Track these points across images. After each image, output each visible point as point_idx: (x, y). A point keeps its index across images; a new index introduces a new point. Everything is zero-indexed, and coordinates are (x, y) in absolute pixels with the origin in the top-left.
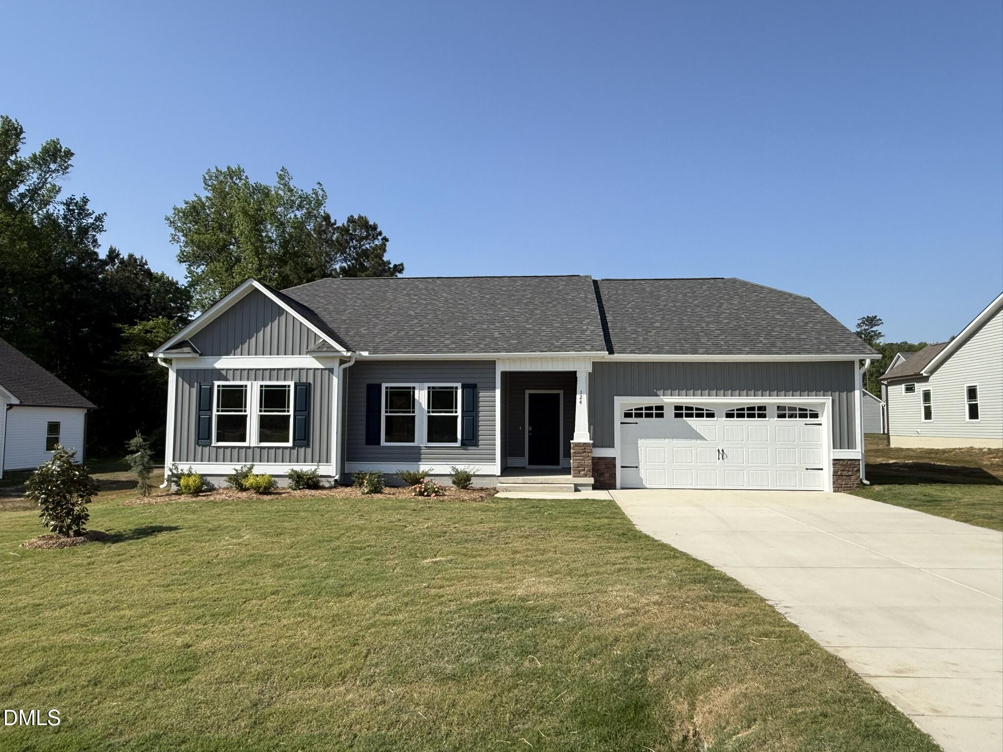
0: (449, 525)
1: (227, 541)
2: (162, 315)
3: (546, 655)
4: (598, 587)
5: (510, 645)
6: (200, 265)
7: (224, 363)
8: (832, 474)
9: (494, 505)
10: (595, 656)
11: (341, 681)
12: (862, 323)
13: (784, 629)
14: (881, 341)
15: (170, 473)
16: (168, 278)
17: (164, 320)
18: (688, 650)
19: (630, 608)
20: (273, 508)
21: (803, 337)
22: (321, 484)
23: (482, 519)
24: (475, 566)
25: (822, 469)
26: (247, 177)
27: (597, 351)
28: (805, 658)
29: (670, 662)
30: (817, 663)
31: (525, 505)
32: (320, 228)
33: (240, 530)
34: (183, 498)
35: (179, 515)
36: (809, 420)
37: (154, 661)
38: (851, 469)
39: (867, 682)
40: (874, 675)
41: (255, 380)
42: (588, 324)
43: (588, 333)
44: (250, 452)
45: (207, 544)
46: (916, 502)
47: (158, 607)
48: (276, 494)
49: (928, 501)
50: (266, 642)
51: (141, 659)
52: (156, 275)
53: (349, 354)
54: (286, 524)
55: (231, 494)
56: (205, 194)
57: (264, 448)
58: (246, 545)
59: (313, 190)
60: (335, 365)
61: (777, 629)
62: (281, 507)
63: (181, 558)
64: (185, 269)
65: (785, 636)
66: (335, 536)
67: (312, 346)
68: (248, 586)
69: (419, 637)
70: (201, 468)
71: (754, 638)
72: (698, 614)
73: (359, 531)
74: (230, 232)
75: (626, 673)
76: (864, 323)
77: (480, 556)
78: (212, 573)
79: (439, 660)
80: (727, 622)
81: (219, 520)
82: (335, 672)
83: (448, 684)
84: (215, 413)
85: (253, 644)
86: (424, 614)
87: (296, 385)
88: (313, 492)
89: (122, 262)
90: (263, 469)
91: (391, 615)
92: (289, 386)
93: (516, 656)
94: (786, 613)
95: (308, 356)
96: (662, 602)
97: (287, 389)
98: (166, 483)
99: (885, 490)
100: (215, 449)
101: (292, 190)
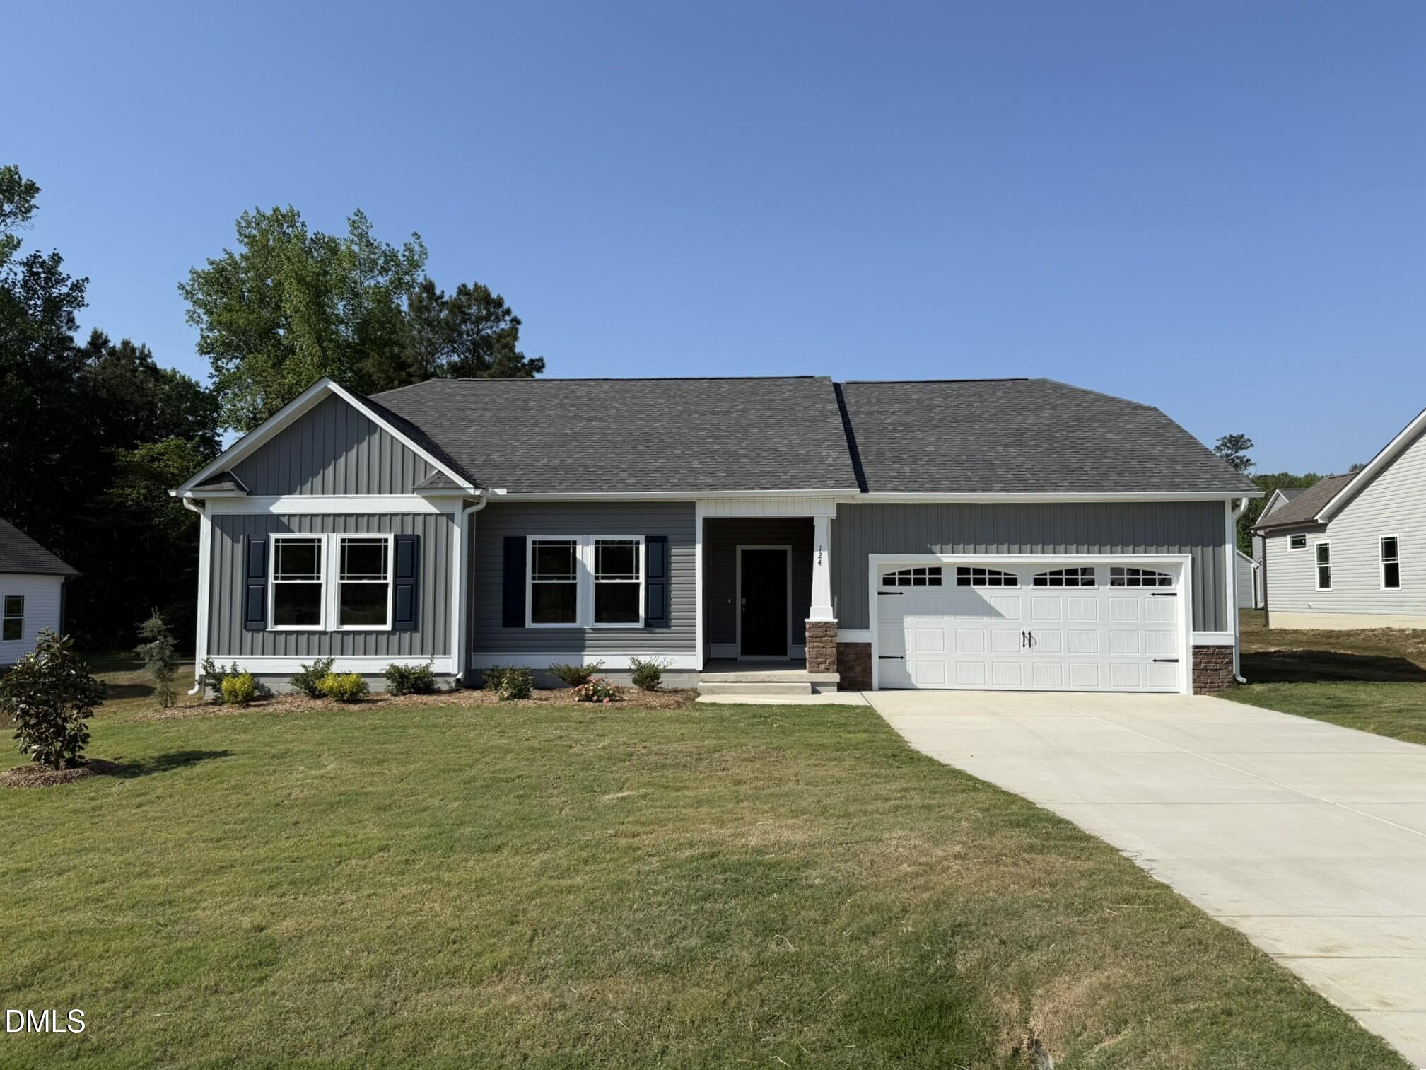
0: (635, 744)
1: (301, 773)
2: (173, 433)
3: (801, 933)
4: (869, 833)
5: (746, 920)
6: (231, 359)
7: (284, 505)
8: (1191, 667)
9: (697, 714)
10: (874, 934)
11: (497, 976)
12: (1222, 445)
13: (1151, 892)
14: (1251, 471)
15: (204, 673)
16: (184, 377)
17: (179, 442)
18: (1014, 923)
19: (920, 864)
20: (367, 723)
21: (1148, 465)
22: (436, 686)
23: (682, 734)
24: (681, 803)
25: (1177, 661)
26: (303, 225)
27: (844, 487)
28: (1188, 932)
29: (989, 941)
30: (1207, 939)
31: (743, 713)
32: (420, 302)
33: (319, 756)
34: (225, 710)
35: (224, 735)
36: (1158, 588)
37: (212, 951)
38: (1220, 661)
39: (1283, 965)
40: (1290, 955)
41: (334, 532)
42: (829, 448)
43: (830, 461)
44: (326, 639)
45: (273, 778)
46: (1317, 708)
47: (207, 872)
48: (368, 701)
49: (1334, 707)
50: (379, 922)
51: (191, 949)
52: (165, 373)
53: (478, 492)
54: (390, 747)
55: (299, 703)
56: (240, 250)
57: (348, 633)
58: (331, 778)
59: (405, 245)
60: (457, 509)
61: (1142, 892)
62: (377, 722)
63: (234, 799)
64: (210, 365)
65: (1154, 902)
66: (467, 762)
67: (421, 481)
68: (342, 839)
69: (609, 910)
70: (250, 664)
71: (1110, 905)
72: (1023, 871)
73: (501, 755)
74: (278, 308)
75: (923, 958)
76: (1225, 445)
77: (687, 788)
78: (284, 820)
79: (641, 943)
80: (1068, 884)
81: (286, 742)
82: (487, 964)
83: (658, 978)
84: (271, 580)
85: (359, 924)
86: (612, 875)
87: (396, 538)
88: (425, 698)
89: (113, 352)
90: (348, 665)
91: (563, 878)
92: (386, 540)
93: (756, 935)
94: (1150, 869)
95: (415, 495)
96: (966, 854)
97: (383, 544)
98: (197, 687)
99: (1269, 691)
100: (273, 635)
101: (372, 244)
